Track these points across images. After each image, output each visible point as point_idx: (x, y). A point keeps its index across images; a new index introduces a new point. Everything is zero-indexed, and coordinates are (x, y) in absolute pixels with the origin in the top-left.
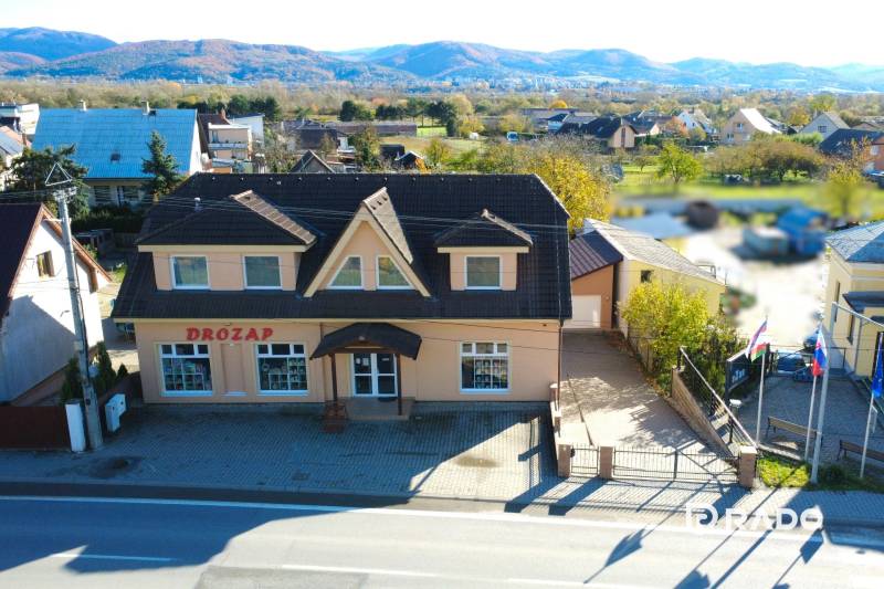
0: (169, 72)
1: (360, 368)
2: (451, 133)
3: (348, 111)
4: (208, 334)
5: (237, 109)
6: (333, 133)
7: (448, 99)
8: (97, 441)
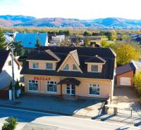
0: (48, 25)
1: (68, 88)
2: (109, 39)
3: (86, 34)
4: (38, 79)
5: (60, 33)
6: (79, 39)
7: (111, 31)
8: (14, 98)
